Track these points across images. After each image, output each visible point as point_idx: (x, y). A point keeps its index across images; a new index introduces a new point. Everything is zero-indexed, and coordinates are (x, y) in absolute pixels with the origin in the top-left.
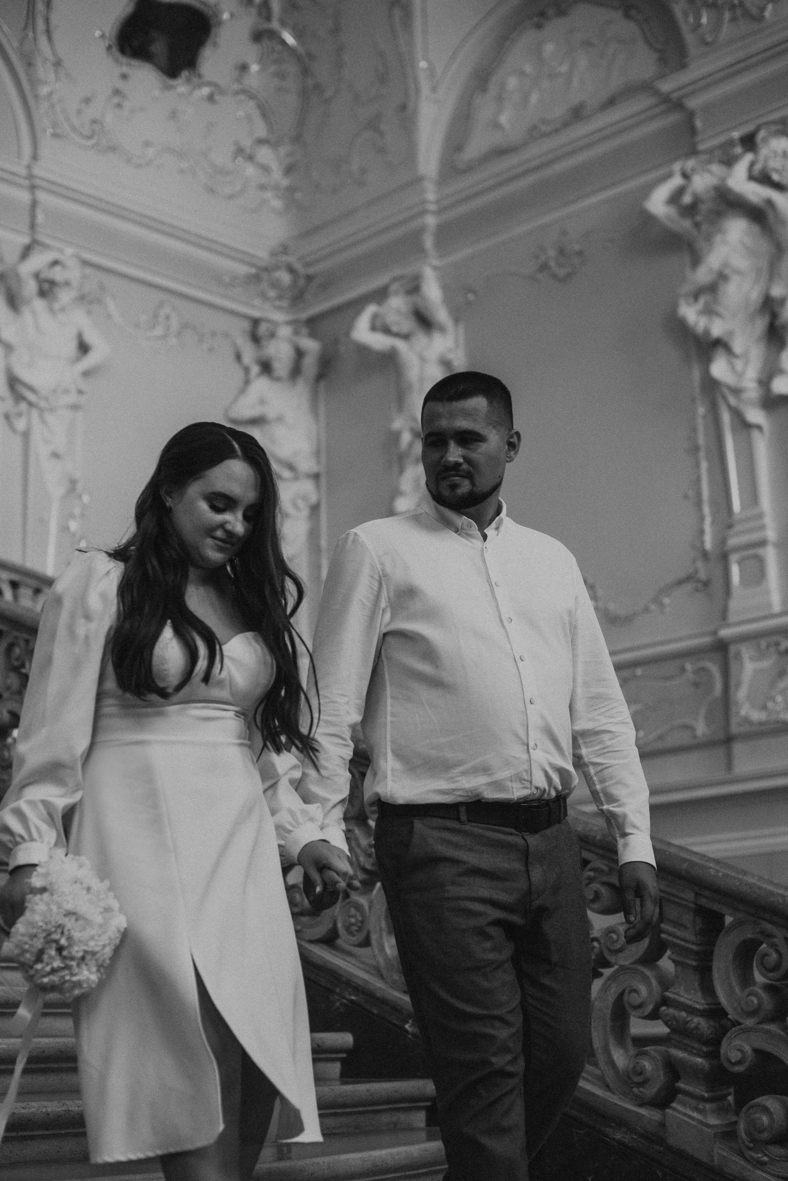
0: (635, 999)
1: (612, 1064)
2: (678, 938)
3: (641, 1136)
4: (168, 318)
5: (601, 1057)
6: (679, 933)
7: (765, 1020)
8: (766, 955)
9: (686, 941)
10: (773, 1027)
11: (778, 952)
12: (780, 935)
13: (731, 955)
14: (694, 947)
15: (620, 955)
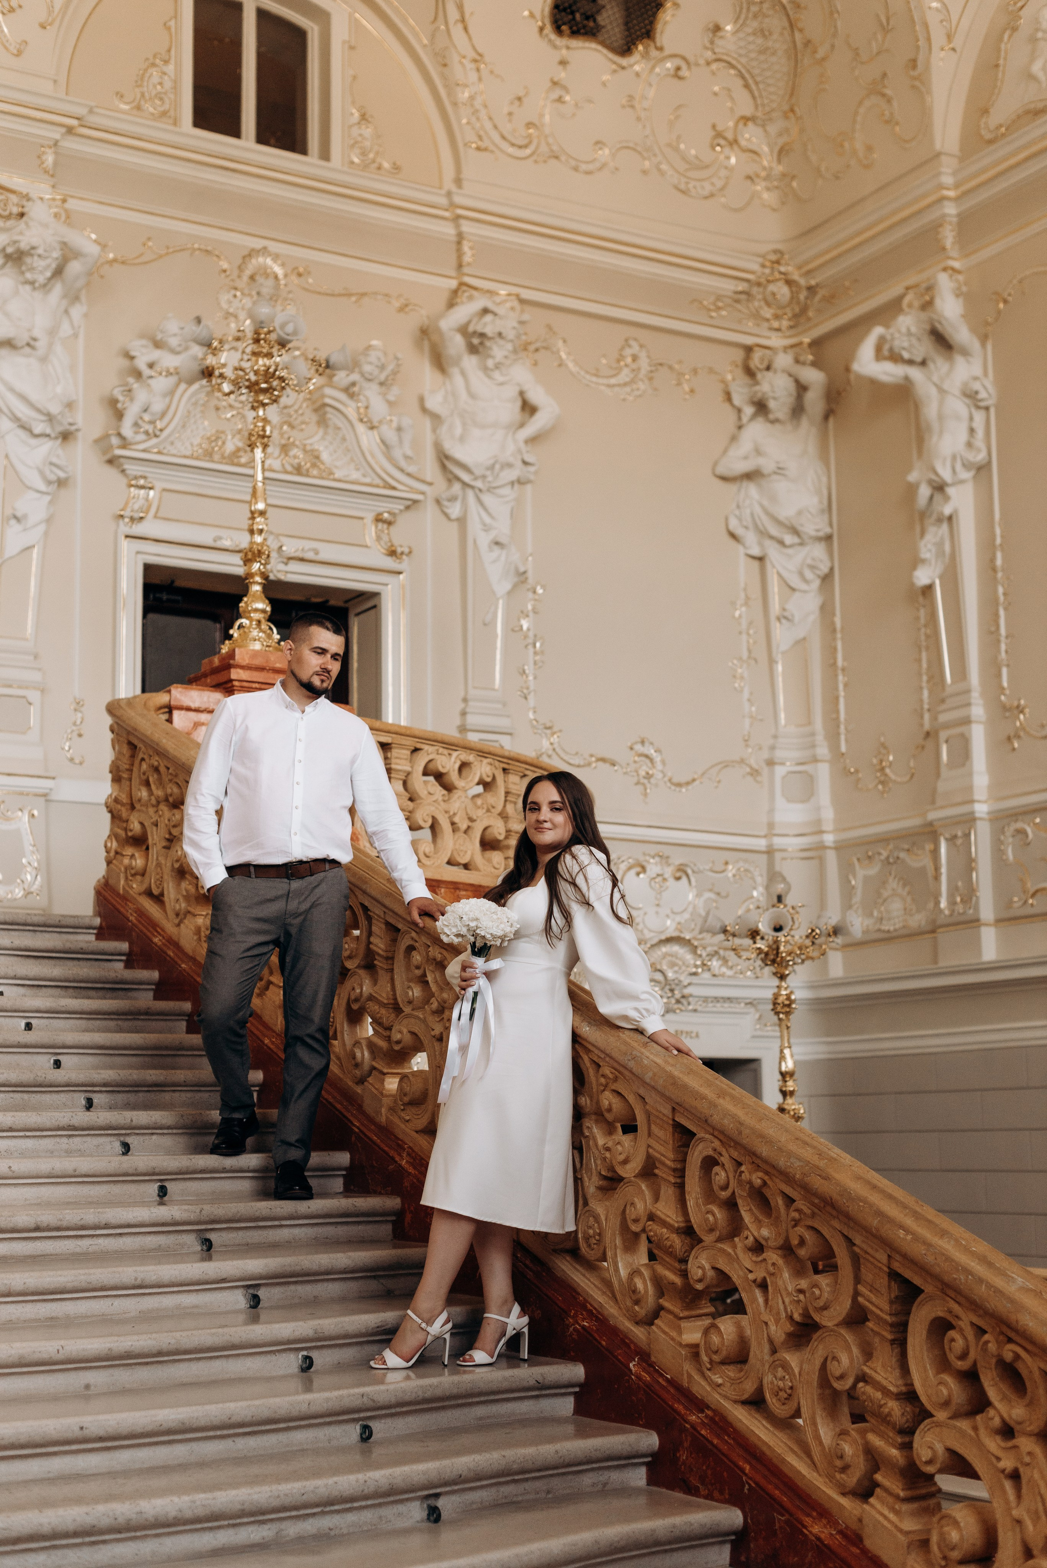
0: (837, 1369)
1: (820, 1442)
2: (875, 1305)
4: (635, 358)
6: (874, 1299)
7: (955, 1416)
8: (953, 1340)
9: (881, 1310)
10: (964, 1424)
11: (965, 1338)
12: (966, 1319)
13: (925, 1332)
14: (888, 1318)
15: (825, 1312)
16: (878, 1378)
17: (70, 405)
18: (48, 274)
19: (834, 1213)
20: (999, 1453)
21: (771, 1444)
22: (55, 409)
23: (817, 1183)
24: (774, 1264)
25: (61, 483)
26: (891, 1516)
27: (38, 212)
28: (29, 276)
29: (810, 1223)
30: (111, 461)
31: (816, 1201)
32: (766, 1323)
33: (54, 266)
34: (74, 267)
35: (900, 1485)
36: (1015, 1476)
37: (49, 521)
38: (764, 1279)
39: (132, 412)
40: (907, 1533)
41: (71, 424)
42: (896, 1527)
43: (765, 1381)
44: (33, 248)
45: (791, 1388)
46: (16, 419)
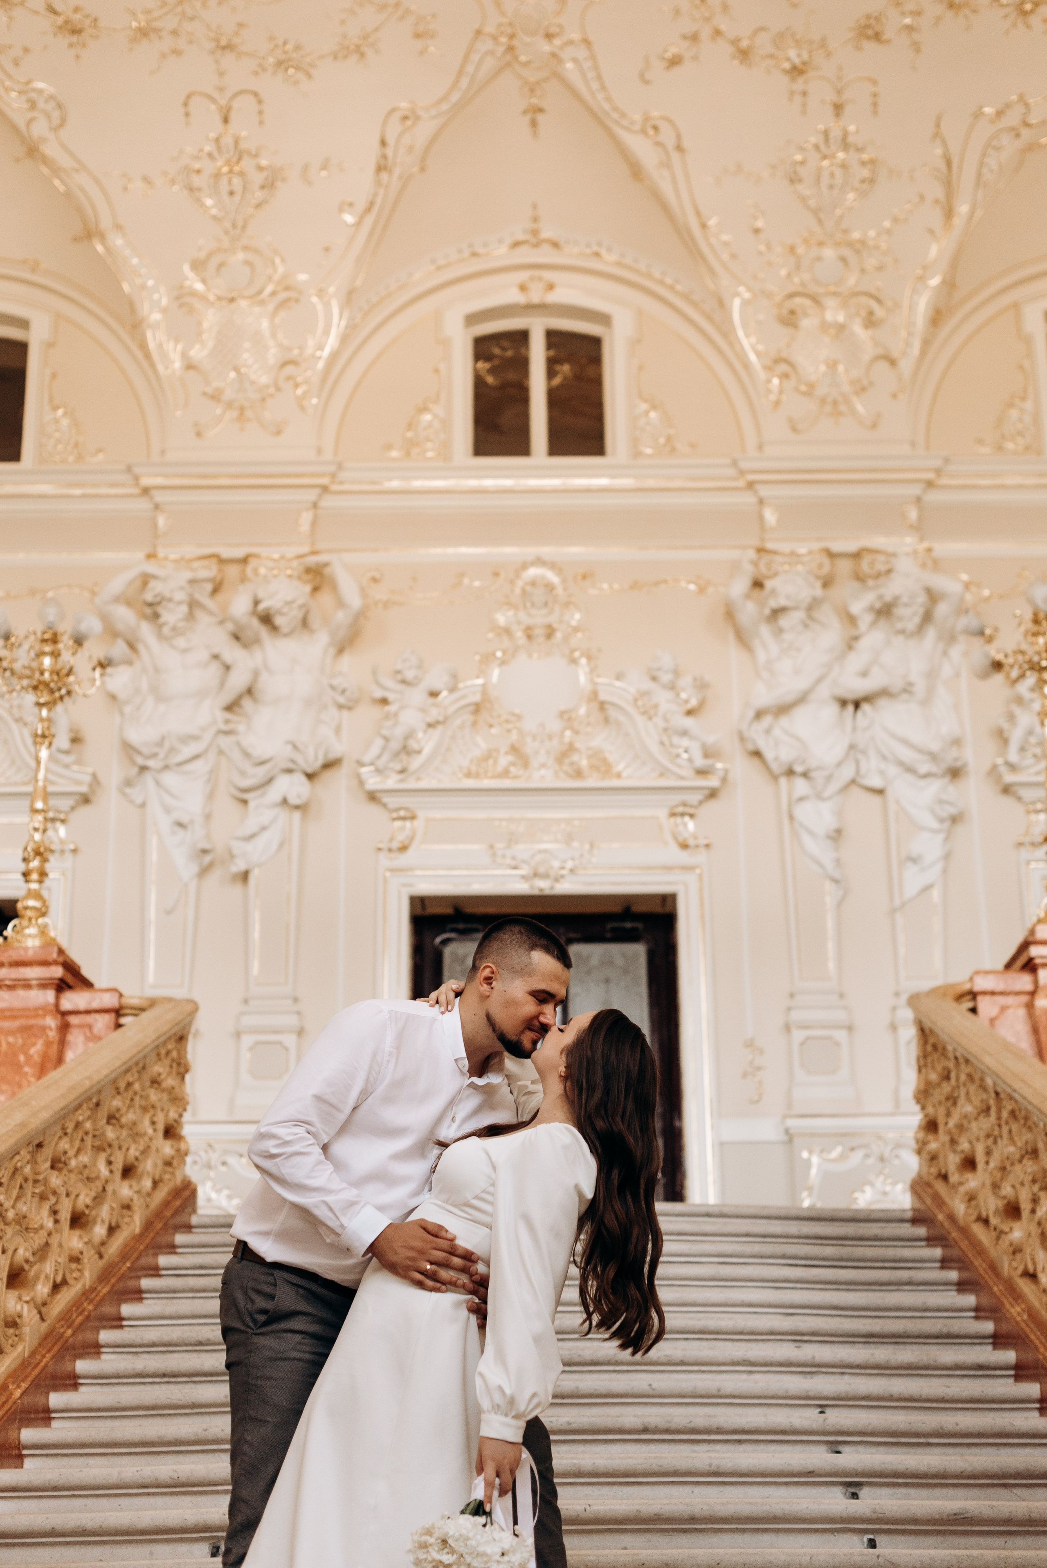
17: (957, 742)
18: (917, 620)
22: (935, 747)
25: (955, 819)
27: (904, 565)
28: (899, 626)
30: (1007, 790)
33: (921, 611)
34: (942, 609)
37: (947, 857)
39: (1016, 736)
41: (956, 759)
44: (896, 598)
46: (901, 764)
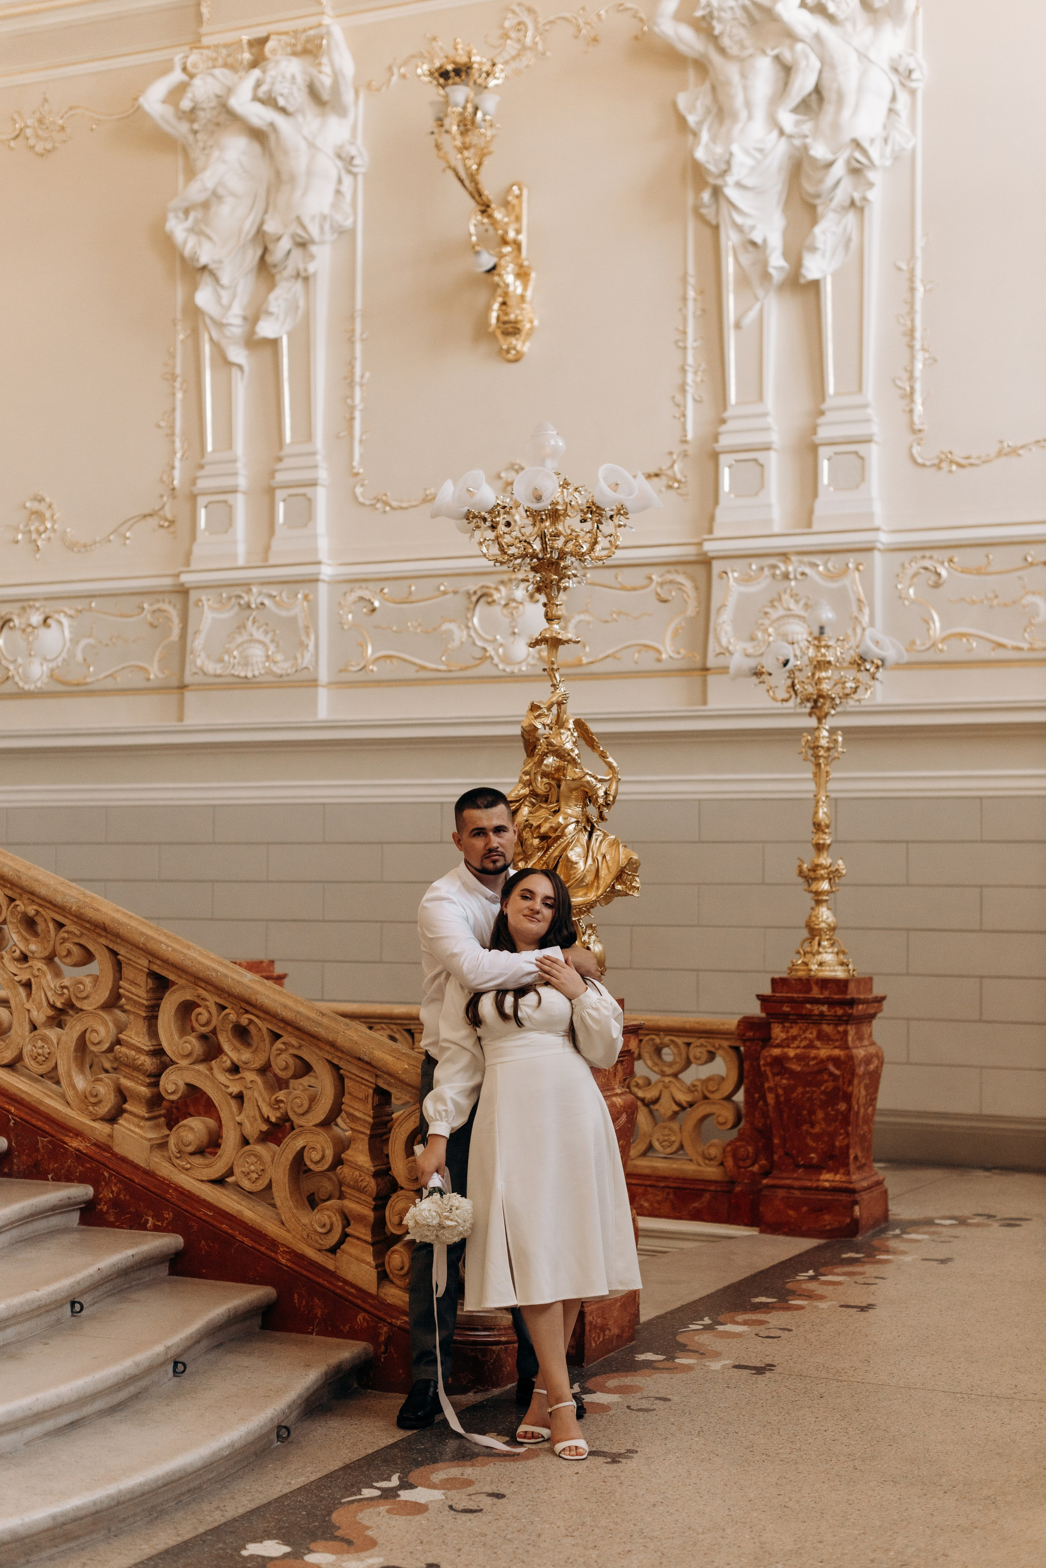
0: (94, 1037)
1: (74, 1087)
2: (132, 993)
3: (95, 1144)
5: (64, 1081)
6: (133, 990)
7: (196, 1062)
8: (200, 1014)
9: (139, 997)
10: (201, 1067)
11: (209, 1012)
12: (211, 1000)
13: (173, 1011)
14: (145, 1002)
15: (85, 1001)
16: (133, 1042)
19: (104, 933)
20: (227, 1083)
21: (30, 1092)
23: (90, 913)
24: (39, 969)
26: (137, 1130)
29: (77, 941)
31: (88, 925)
32: (29, 1011)
35: (144, 1110)
36: (239, 1098)
38: (29, 980)
40: (150, 1140)
42: (142, 1137)
43: (24, 1050)
45: (49, 1053)
